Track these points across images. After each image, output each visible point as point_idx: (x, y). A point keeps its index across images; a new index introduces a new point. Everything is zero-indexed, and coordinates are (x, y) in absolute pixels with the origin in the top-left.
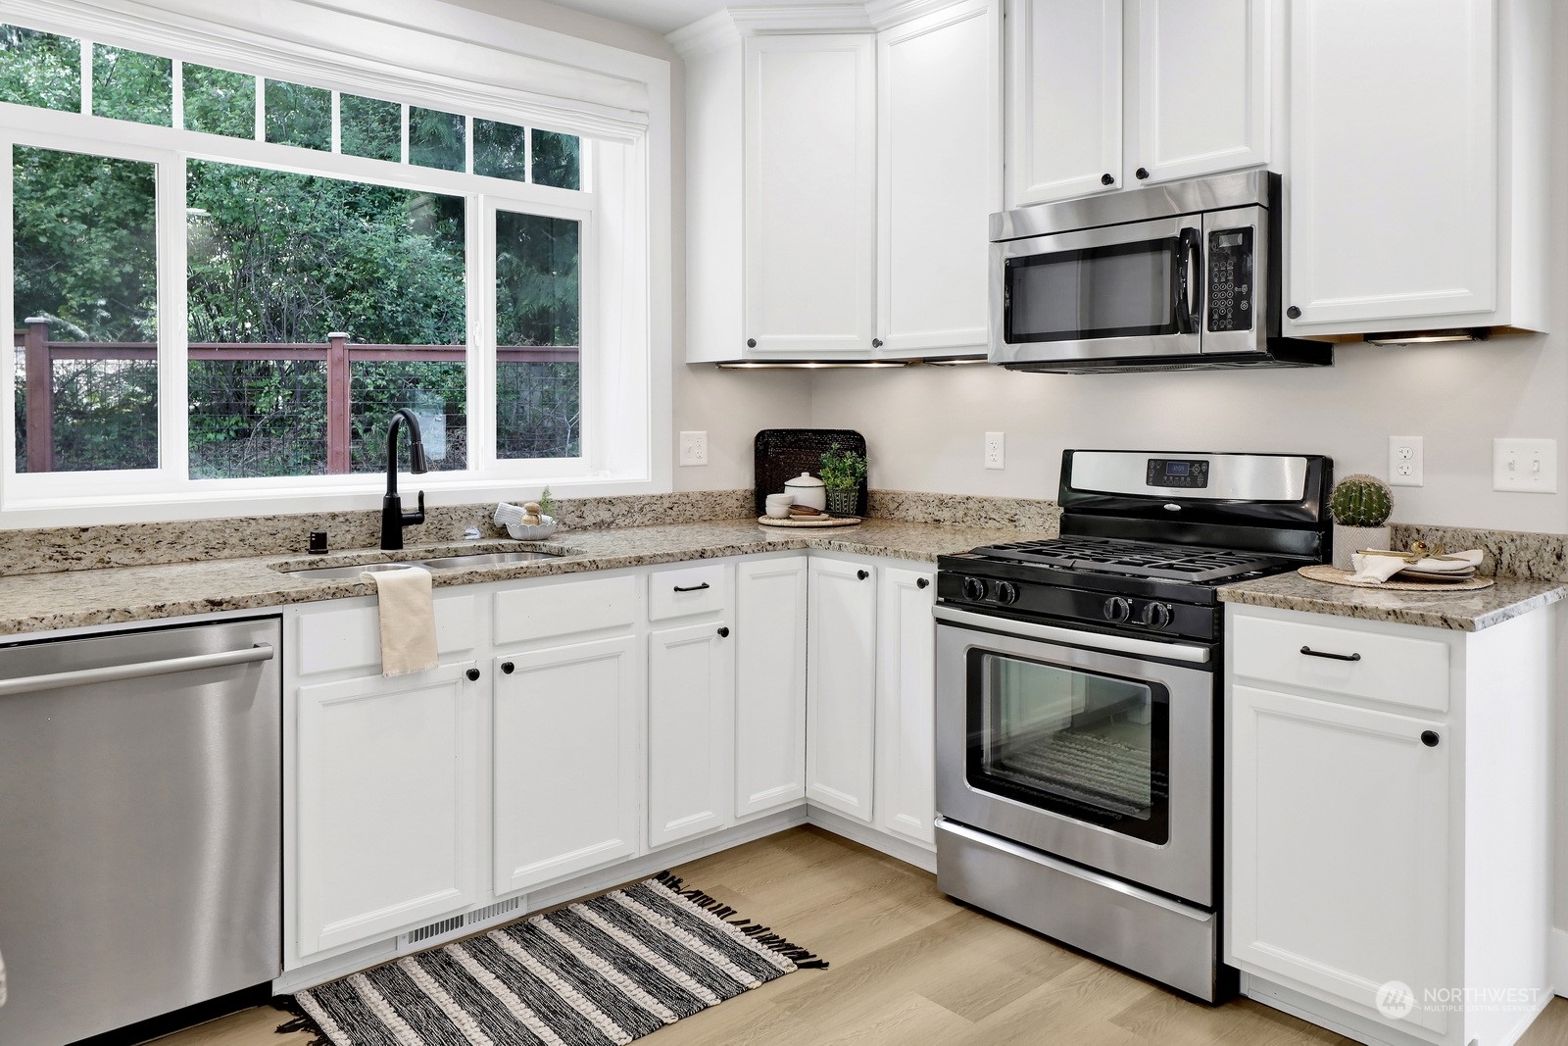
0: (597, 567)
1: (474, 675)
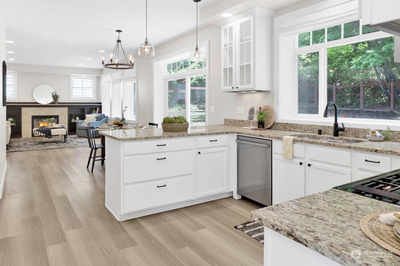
0: (335, 146)
1: (301, 164)
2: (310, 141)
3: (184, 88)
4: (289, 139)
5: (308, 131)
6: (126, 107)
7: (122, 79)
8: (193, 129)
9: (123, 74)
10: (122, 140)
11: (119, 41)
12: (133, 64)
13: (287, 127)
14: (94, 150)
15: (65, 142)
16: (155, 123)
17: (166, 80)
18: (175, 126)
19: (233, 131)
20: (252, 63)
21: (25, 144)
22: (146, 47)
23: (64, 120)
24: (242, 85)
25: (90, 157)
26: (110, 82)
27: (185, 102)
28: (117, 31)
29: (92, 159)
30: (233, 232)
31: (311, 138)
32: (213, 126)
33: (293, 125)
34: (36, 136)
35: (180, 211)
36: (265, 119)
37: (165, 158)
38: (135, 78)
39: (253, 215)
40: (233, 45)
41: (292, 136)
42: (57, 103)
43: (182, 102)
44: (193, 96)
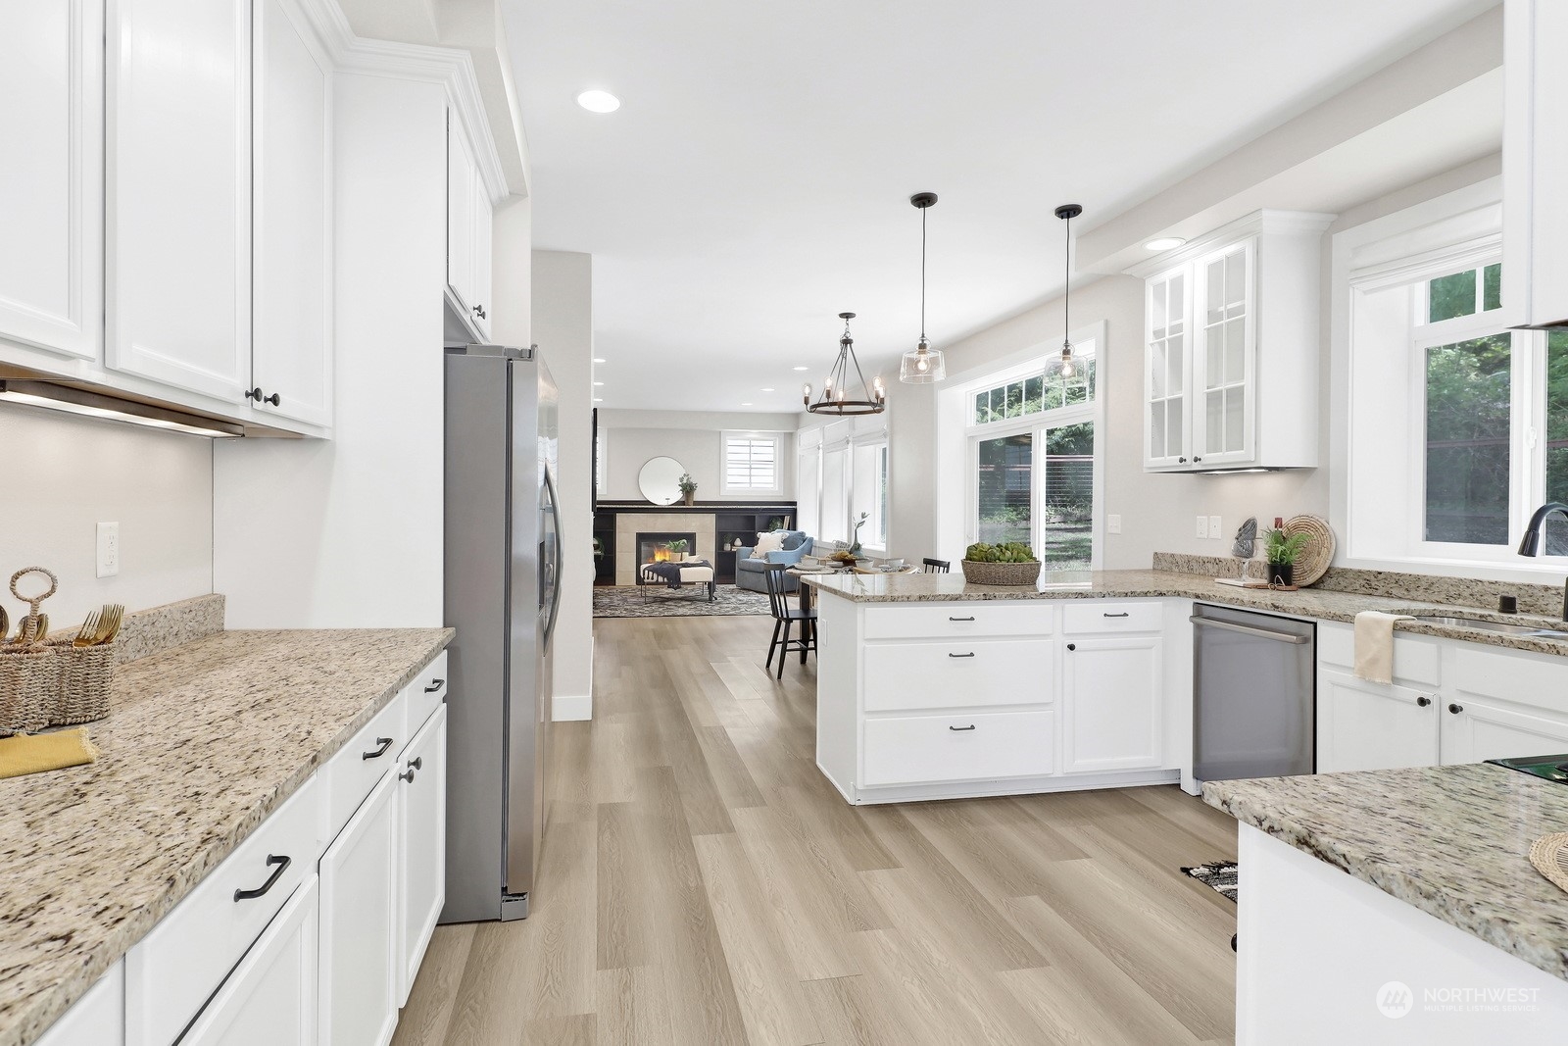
0: (1557, 653)
1: (1422, 702)
2: (1459, 632)
3: (1027, 459)
4: (1378, 622)
5: (1460, 601)
6: (863, 516)
7: (850, 439)
8: (1054, 582)
9: (853, 427)
10: (861, 599)
11: (847, 342)
12: (882, 401)
13: (1374, 584)
14: (783, 624)
15: (710, 600)
16: (940, 558)
17: (972, 438)
18: (998, 568)
19: (1181, 589)
20: (1248, 383)
21: (625, 600)
22: (922, 359)
23: (707, 547)
24: (1216, 450)
25: (774, 642)
26: (819, 448)
27: (1029, 501)
28: (842, 315)
29: (778, 648)
30: (1178, 883)
31: (1467, 622)
32: (1117, 572)
33: (1401, 579)
34: (648, 584)
35: (1013, 803)
36: (1294, 557)
37: (972, 655)
38: (885, 436)
39: (1208, 791)
40: (1186, 333)
41: (1392, 612)
42: (691, 503)
43: (1019, 501)
44: (1054, 483)
